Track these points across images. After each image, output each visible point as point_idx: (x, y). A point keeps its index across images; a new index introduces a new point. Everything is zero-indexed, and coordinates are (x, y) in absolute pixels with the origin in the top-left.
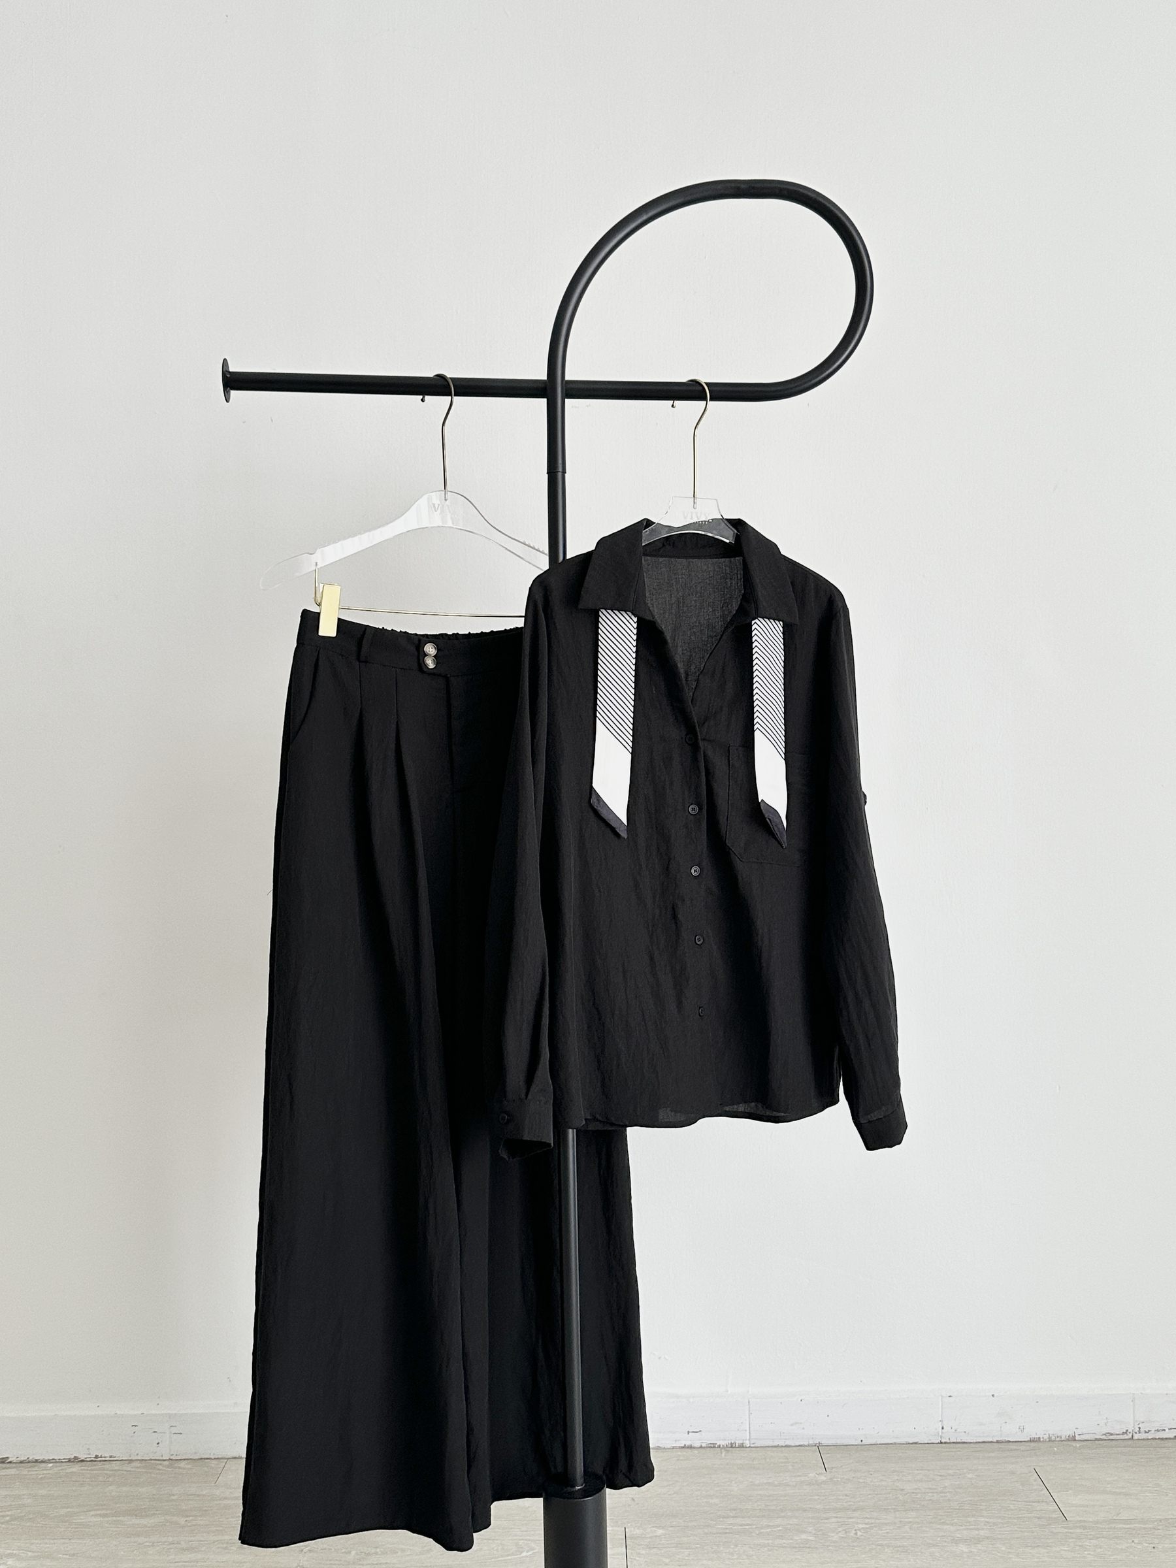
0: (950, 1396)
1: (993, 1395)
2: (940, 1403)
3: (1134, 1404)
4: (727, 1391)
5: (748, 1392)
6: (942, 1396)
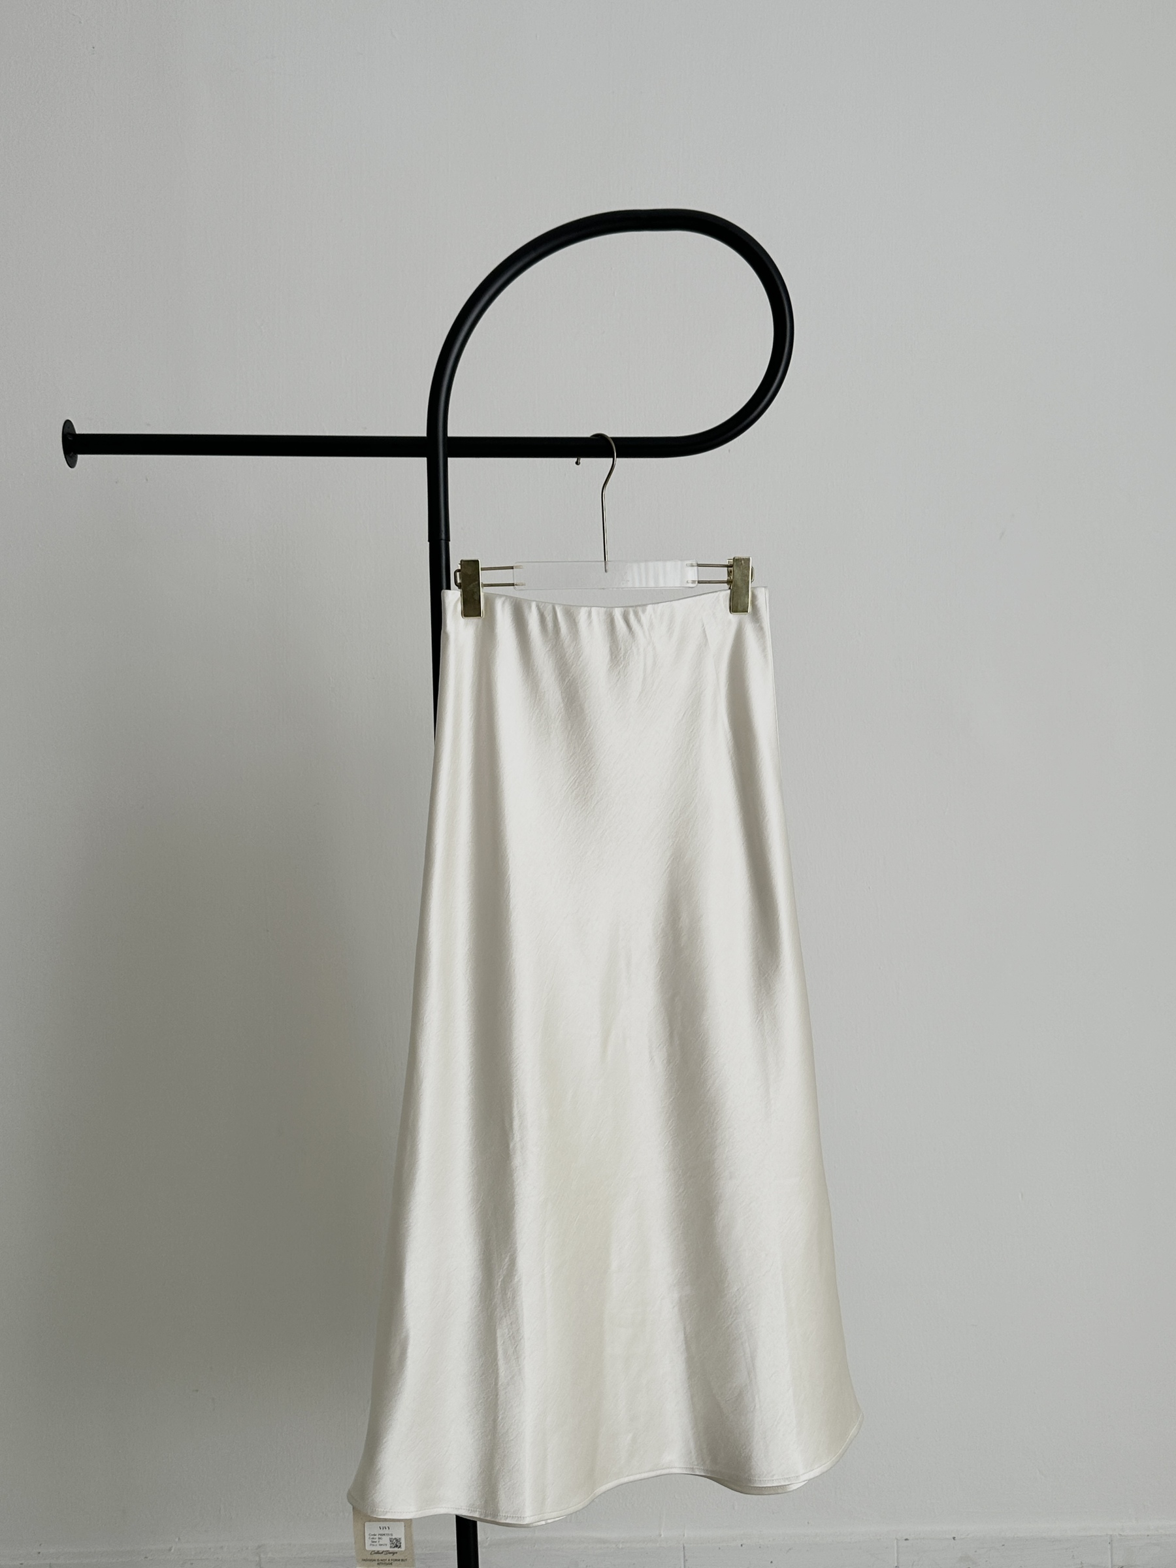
0: (906, 1540)
1: (954, 1538)
2: (896, 1546)
3: (1112, 1547)
4: (661, 1535)
5: (684, 1535)
6: (897, 1539)
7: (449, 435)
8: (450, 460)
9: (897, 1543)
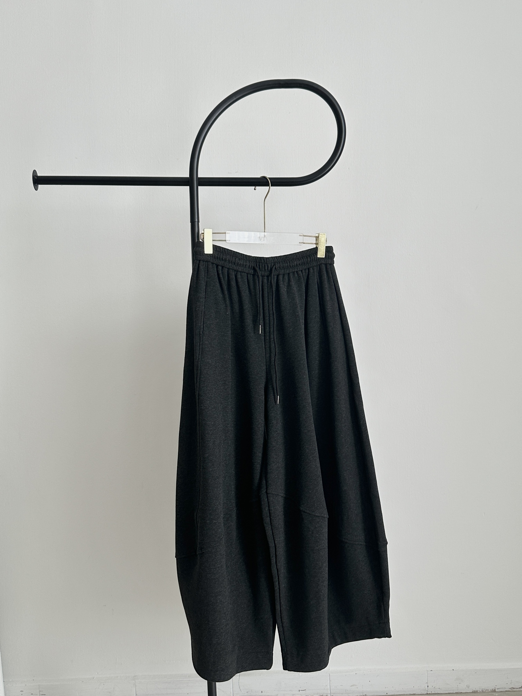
0: (431, 671)
1: (453, 670)
2: (426, 674)
5: (329, 670)
9: (427, 672)
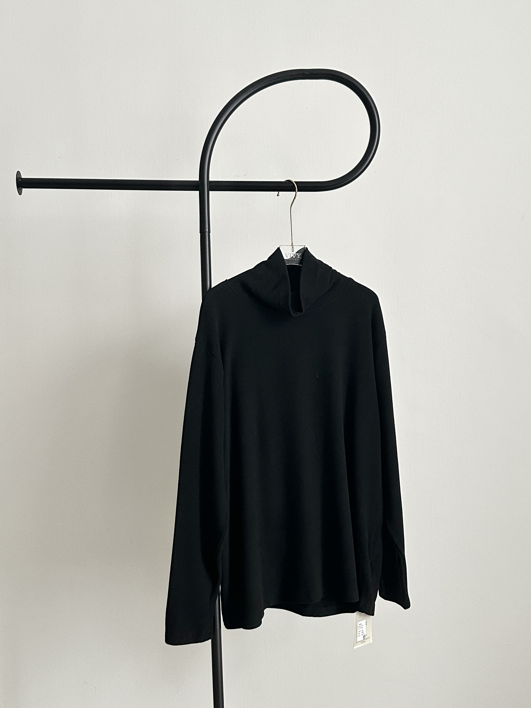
7: (210, 180)
8: (211, 193)
